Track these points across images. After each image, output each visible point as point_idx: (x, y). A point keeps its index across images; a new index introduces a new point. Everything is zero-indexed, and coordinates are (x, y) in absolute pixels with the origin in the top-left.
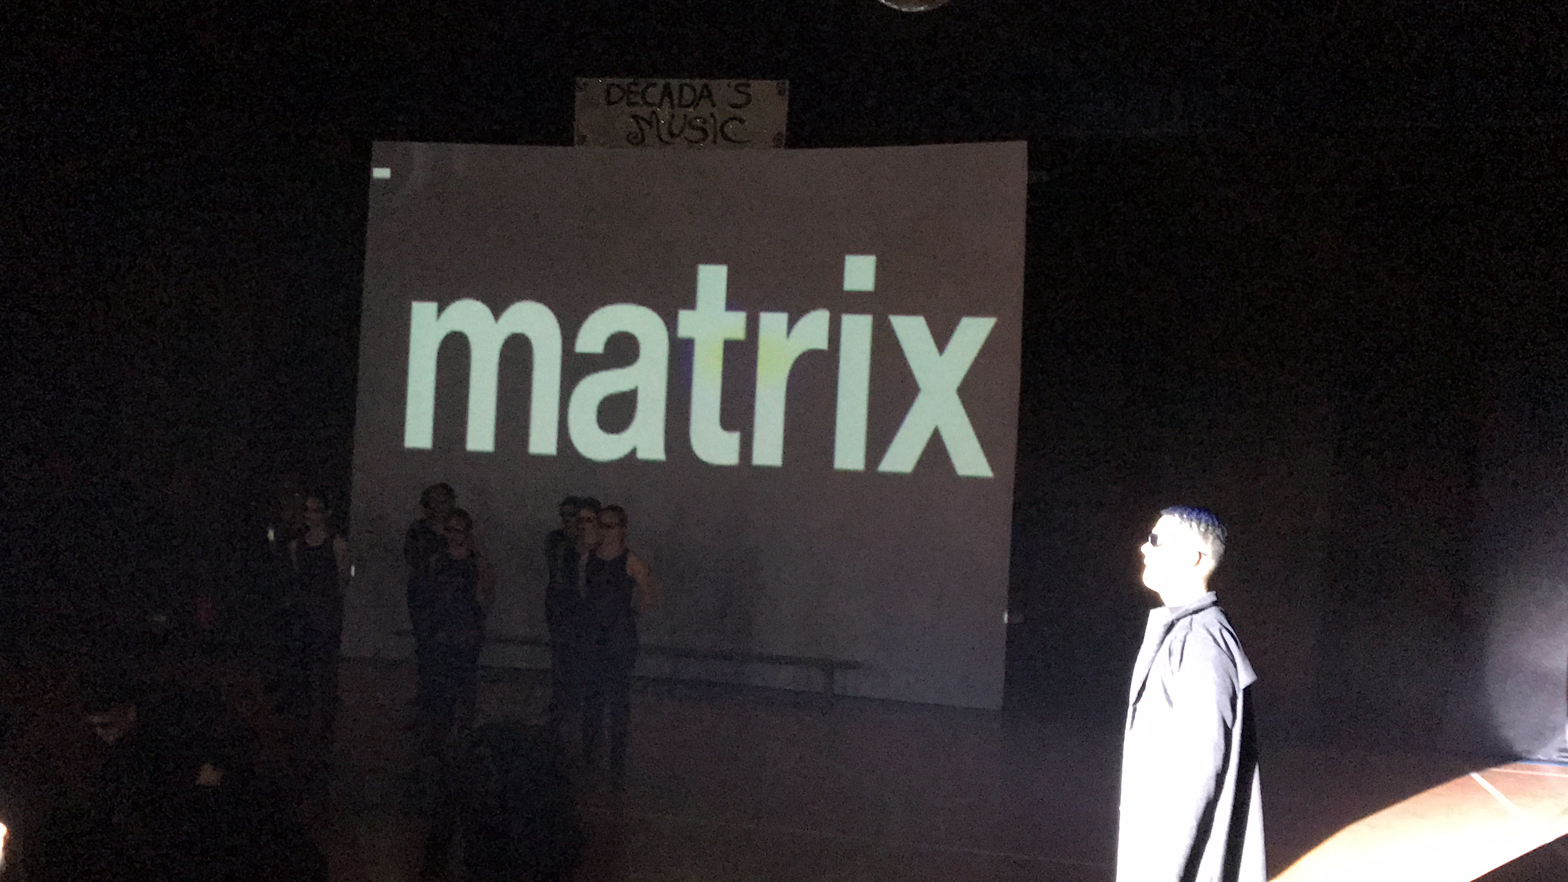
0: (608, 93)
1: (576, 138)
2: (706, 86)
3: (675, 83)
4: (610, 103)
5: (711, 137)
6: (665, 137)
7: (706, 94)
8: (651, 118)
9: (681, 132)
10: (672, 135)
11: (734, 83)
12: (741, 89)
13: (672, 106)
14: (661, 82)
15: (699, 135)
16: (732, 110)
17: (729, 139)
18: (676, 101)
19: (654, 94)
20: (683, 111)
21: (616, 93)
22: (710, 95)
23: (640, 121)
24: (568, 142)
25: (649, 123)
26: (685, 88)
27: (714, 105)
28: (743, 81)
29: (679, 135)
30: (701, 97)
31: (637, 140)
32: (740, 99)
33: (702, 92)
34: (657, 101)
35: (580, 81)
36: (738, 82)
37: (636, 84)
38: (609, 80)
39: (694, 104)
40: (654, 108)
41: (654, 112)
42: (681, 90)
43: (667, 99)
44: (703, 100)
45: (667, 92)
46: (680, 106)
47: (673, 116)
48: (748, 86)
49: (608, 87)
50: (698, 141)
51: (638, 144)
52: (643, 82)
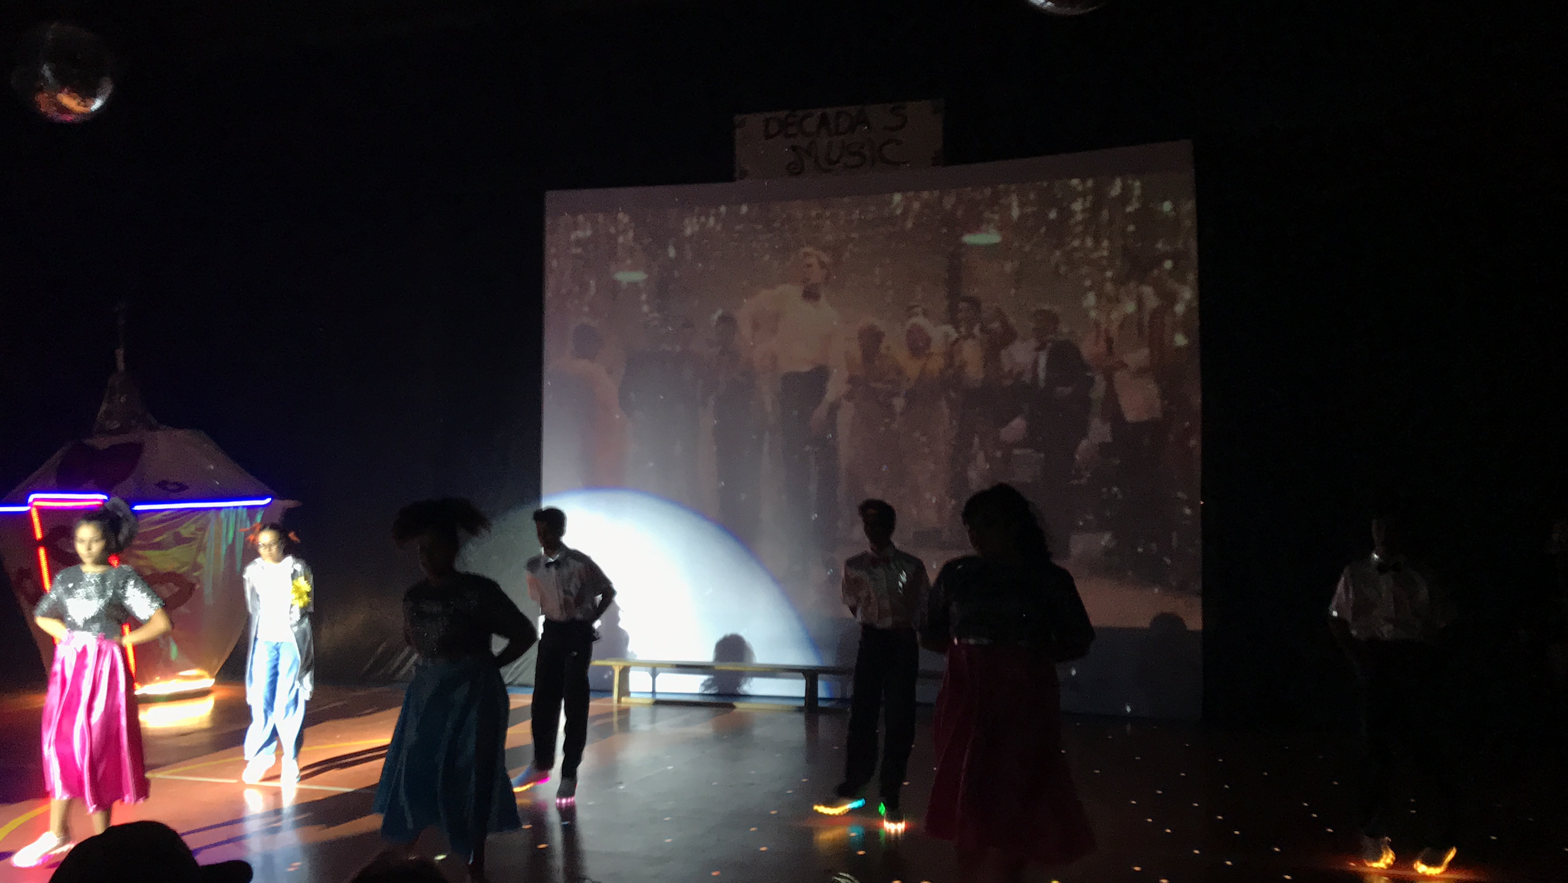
0: (767, 126)
1: (737, 175)
2: (862, 112)
3: (831, 112)
4: (768, 136)
5: (869, 160)
6: (824, 164)
7: (862, 120)
8: (809, 146)
9: (840, 157)
10: (831, 163)
11: (889, 106)
13: (829, 135)
14: (819, 112)
15: (857, 160)
16: (889, 132)
17: (888, 162)
18: (833, 129)
19: (810, 124)
20: (842, 138)
21: (774, 128)
22: (866, 120)
23: (799, 151)
24: (730, 178)
25: (809, 154)
26: (840, 116)
27: (870, 129)
28: (898, 104)
29: (837, 162)
30: (858, 122)
31: (795, 170)
32: (897, 122)
33: (858, 117)
34: (815, 133)
35: (738, 118)
36: (893, 105)
37: (794, 116)
38: (768, 115)
39: (852, 129)
40: (813, 138)
41: (812, 142)
42: (837, 118)
43: (823, 129)
44: (859, 126)
45: (824, 120)
46: (838, 133)
47: (830, 143)
48: (903, 108)
49: (767, 121)
50: (857, 166)
51: (799, 173)
52: (800, 113)
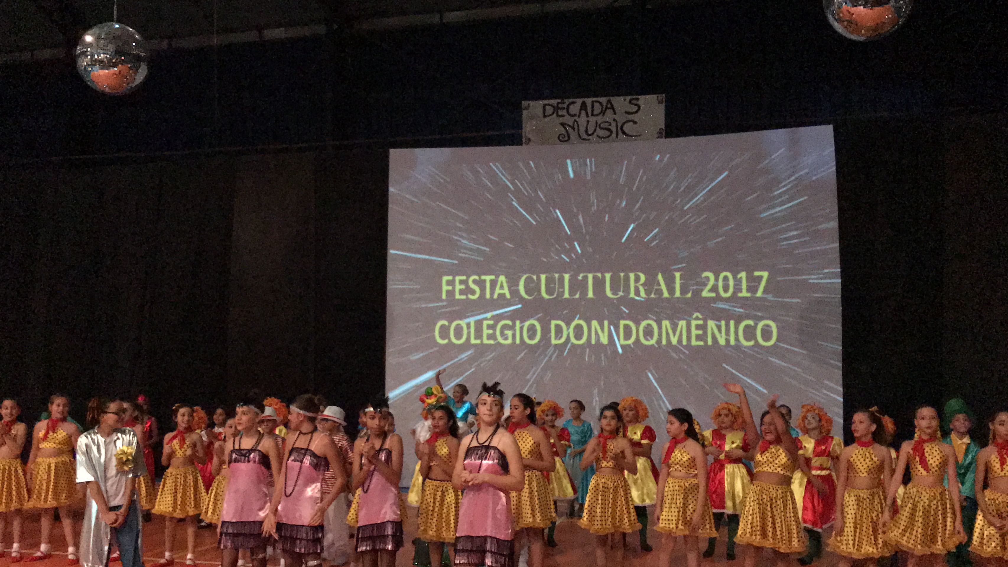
0: (544, 110)
1: (524, 140)
2: (609, 102)
3: (589, 101)
4: (545, 116)
5: (614, 133)
6: (584, 136)
7: (609, 106)
8: (574, 123)
9: (595, 131)
10: (588, 135)
12: (633, 102)
13: (587, 116)
14: (579, 101)
15: (606, 133)
16: (628, 115)
17: (627, 135)
18: (590, 113)
19: (575, 109)
20: (595, 119)
21: (549, 110)
22: (613, 108)
23: (566, 126)
24: (519, 143)
25: (573, 128)
26: (595, 104)
27: (615, 113)
28: (634, 97)
29: (593, 133)
30: (607, 108)
31: (565, 139)
32: (634, 108)
34: (578, 114)
35: (525, 103)
36: (630, 97)
37: (563, 103)
38: (546, 102)
39: (603, 113)
40: (576, 118)
43: (583, 112)
44: (608, 111)
45: (584, 106)
46: (592, 115)
47: (588, 121)
48: (638, 99)
49: (545, 106)
50: (606, 138)
51: (566, 141)
52: (567, 101)
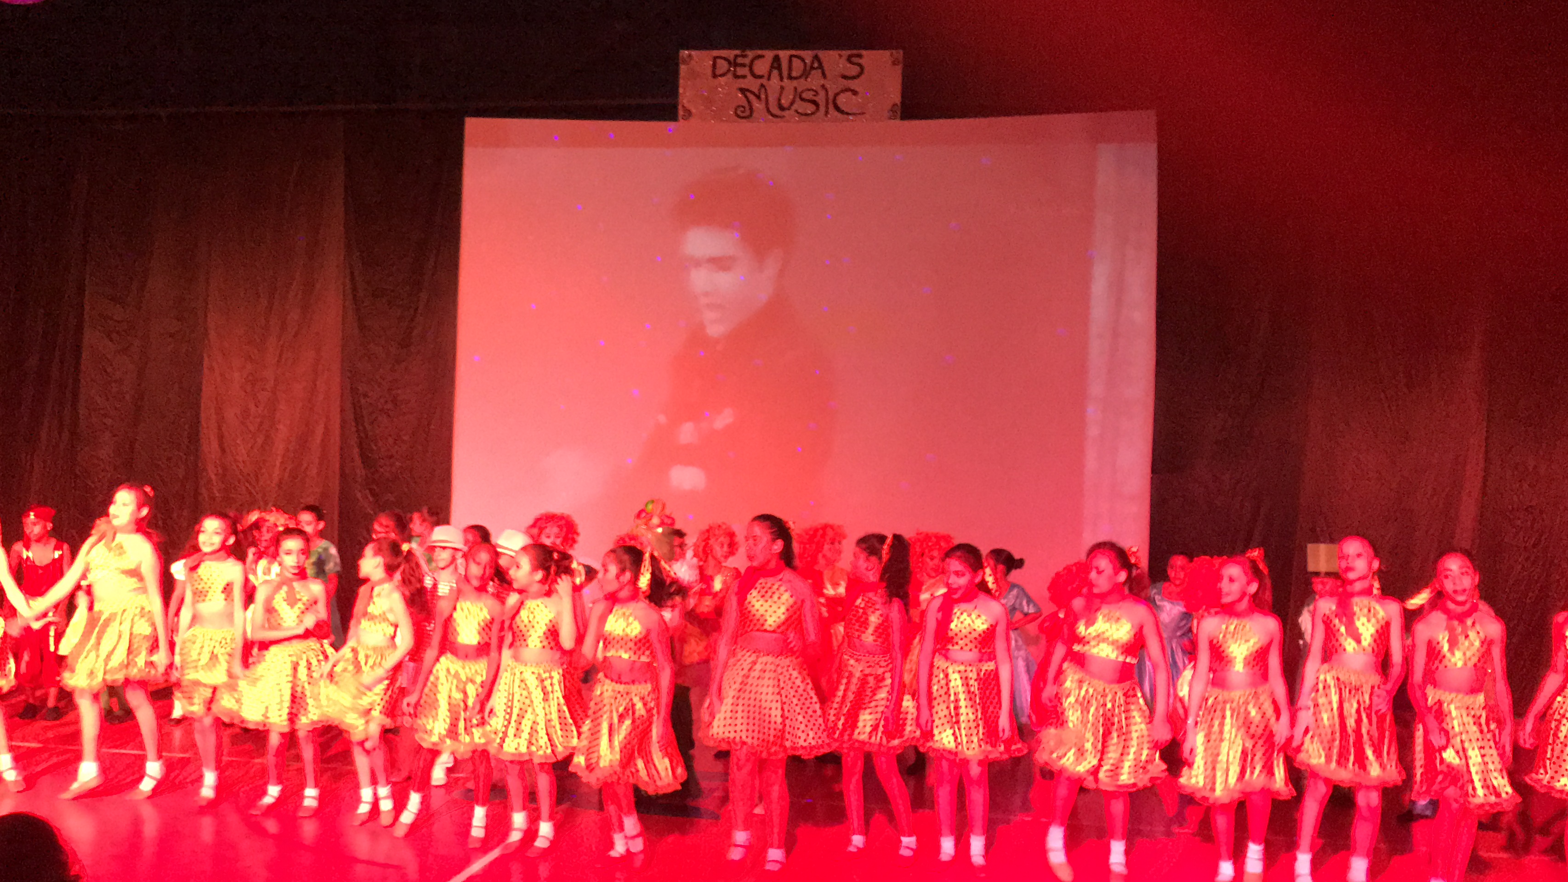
0: (714, 66)
1: (681, 112)
2: (816, 57)
3: (784, 54)
4: (715, 76)
5: (822, 109)
6: (775, 110)
7: (816, 65)
8: (759, 90)
9: (792, 103)
10: (782, 108)
11: (846, 53)
12: (853, 59)
13: (781, 79)
14: (769, 54)
15: (810, 109)
16: (845, 82)
17: (842, 112)
18: (785, 73)
19: (762, 67)
20: (795, 83)
21: (722, 65)
22: (821, 66)
23: (748, 94)
24: (673, 117)
25: (758, 97)
26: (794, 60)
27: (824, 75)
28: (855, 52)
29: (789, 109)
30: (812, 68)
31: (745, 113)
32: (854, 70)
33: (813, 63)
34: (766, 75)
35: (683, 53)
36: (849, 52)
37: (744, 56)
38: (716, 53)
39: (805, 74)
40: (764, 81)
41: (762, 86)
42: (790, 61)
43: (775, 72)
44: (813, 72)
45: (776, 63)
46: (790, 77)
47: (782, 88)
48: (860, 56)
49: (715, 59)
50: (810, 114)
51: (747, 117)
52: (751, 54)
